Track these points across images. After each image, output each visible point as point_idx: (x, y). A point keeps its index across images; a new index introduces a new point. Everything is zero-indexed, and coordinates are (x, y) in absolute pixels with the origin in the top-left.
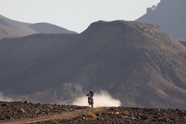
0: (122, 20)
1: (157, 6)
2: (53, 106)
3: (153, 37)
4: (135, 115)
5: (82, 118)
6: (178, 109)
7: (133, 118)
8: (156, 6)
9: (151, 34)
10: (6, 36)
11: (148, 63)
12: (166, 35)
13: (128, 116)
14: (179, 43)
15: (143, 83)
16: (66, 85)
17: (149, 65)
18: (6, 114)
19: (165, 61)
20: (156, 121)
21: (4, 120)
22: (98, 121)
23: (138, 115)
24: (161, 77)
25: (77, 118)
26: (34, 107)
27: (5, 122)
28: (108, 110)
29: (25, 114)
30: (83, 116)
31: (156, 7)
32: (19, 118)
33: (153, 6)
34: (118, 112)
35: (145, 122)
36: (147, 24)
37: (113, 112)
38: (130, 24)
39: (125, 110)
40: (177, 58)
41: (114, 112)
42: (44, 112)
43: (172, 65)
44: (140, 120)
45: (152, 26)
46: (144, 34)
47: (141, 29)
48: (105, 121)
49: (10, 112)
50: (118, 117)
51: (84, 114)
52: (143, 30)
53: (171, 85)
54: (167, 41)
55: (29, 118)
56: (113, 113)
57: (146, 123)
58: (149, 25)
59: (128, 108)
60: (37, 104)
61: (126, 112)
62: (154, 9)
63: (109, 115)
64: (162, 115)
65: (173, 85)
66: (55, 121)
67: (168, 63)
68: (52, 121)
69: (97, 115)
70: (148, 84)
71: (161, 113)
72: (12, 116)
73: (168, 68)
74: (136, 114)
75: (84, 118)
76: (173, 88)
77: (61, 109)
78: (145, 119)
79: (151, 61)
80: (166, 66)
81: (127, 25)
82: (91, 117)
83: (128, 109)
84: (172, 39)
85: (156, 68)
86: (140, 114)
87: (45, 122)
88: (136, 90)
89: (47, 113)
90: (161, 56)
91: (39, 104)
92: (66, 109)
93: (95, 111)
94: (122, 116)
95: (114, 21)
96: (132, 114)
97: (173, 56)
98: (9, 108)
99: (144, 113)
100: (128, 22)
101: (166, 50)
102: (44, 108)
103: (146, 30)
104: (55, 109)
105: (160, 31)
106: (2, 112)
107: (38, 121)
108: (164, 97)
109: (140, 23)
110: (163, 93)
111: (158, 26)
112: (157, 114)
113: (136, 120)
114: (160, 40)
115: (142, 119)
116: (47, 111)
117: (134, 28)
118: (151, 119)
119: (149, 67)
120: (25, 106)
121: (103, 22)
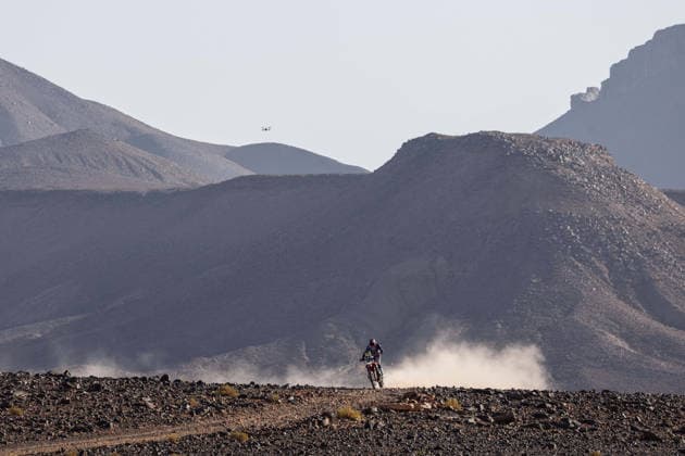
0: (495, 132)
1: (602, 88)
2: (240, 389)
3: (586, 180)
4: (479, 411)
5: (320, 423)
6: (607, 391)
7: (472, 420)
8: (597, 89)
9: (580, 171)
10: (157, 185)
11: (574, 256)
12: (626, 172)
13: (459, 413)
14: (665, 196)
15: (561, 314)
17: (576, 263)
18: (100, 413)
19: (623, 250)
20: (539, 428)
21: (92, 431)
22: (367, 430)
24: (614, 297)
25: (306, 422)
26: (184, 391)
27: (92, 437)
28: (399, 397)
29: (155, 412)
30: (326, 415)
31: (597, 93)
32: (136, 426)
33: (590, 90)
34: (427, 404)
35: (506, 429)
36: (570, 143)
37: (414, 402)
38: (517, 143)
39: (451, 396)
40: (659, 240)
41: (416, 402)
42: (209, 408)
43: (645, 261)
44: (492, 426)
45: (583, 147)
46: (559, 170)
47: (551, 156)
48: (389, 431)
49: (112, 409)
50: (430, 417)
51: (329, 409)
52: (558, 157)
53: (641, 318)
54: (627, 190)
55: (165, 426)
56: (412, 405)
57: (510, 432)
58: (574, 145)
59: (463, 391)
60: (192, 384)
61: (454, 403)
62: (592, 98)
63: (401, 411)
64: (558, 408)
65: (649, 320)
66: (239, 434)
67: (632, 255)
68: (229, 434)
69: (367, 412)
70: (576, 317)
71: (556, 404)
72: (115, 421)
73: (632, 268)
74: (482, 406)
75: (327, 421)
76: (648, 327)
77: (262, 398)
78: (507, 423)
79: (583, 251)
80: (625, 264)
81: (510, 145)
82: (348, 418)
83: (461, 395)
84: (641, 182)
85: (598, 272)
86: (493, 409)
87: (210, 436)
89: (219, 411)
90: (613, 236)
91: (200, 383)
92: (277, 396)
93: (360, 401)
94: (438, 415)
95: (469, 135)
96: (471, 409)
97: (648, 234)
98: (108, 397)
99: (507, 403)
100: (513, 138)
101: (626, 216)
102: (213, 395)
103: (567, 159)
104: (244, 397)
105: (607, 161)
106: (89, 409)
107: (190, 433)
108: (622, 354)
109: (547, 140)
110: (620, 343)
111: (601, 148)
112: (543, 406)
113: (479, 425)
114: (609, 187)
115: (497, 421)
116: (220, 404)
117: (532, 154)
118: (524, 423)
119: (577, 266)
120: (158, 389)
121: (439, 138)
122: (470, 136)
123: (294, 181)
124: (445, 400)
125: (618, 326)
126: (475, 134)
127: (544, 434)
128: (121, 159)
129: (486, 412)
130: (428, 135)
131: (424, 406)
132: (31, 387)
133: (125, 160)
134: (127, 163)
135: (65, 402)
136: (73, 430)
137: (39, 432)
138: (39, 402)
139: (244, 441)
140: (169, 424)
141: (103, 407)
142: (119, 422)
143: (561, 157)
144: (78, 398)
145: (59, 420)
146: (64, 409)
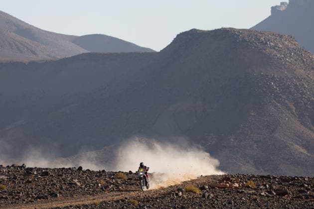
0: (230, 28)
1: (289, 3)
2: (127, 175)
4: (266, 188)
5: (177, 194)
7: (263, 194)
8: (286, 3)
9: (279, 51)
11: (275, 100)
12: (306, 52)
13: (255, 189)
15: (267, 133)
17: (277, 104)
18: (50, 188)
19: (304, 96)
20: (302, 198)
21: (47, 198)
22: (204, 199)
23: (271, 187)
24: (298, 123)
25: (170, 193)
26: (96, 176)
27: (48, 202)
28: (219, 180)
29: (81, 188)
30: (179, 190)
31: (286, 5)
32: (72, 196)
33: (282, 3)
34: (237, 183)
35: (283, 199)
36: (273, 35)
37: (228, 183)
38: (243, 35)
39: (248, 180)
41: (230, 183)
42: (112, 186)
44: (275, 197)
45: (281, 37)
46: (267, 50)
47: (262, 42)
48: (217, 200)
49: (56, 186)
50: (238, 192)
51: (180, 187)
52: (266, 43)
54: (306, 62)
55: (88, 196)
56: (228, 185)
57: (286, 201)
58: (276, 36)
59: (254, 177)
60: (99, 172)
61: (251, 184)
62: (283, 8)
63: (222, 188)
66: (132, 200)
67: (309, 100)
68: (126, 200)
69: (202, 188)
70: (276, 135)
71: (310, 184)
72: (60, 193)
73: (309, 107)
74: (267, 186)
75: (180, 194)
78: (284, 195)
79: (281, 97)
80: (306, 104)
81: (239, 35)
82: (192, 192)
83: (254, 179)
85: (289, 109)
86: (274, 187)
87: (115, 202)
88: (256, 145)
89: (117, 187)
90: (298, 88)
91: (104, 171)
93: (197, 183)
94: (243, 190)
96: (261, 187)
98: (53, 179)
99: (282, 184)
100: (241, 32)
101: (306, 77)
102: (113, 178)
103: (272, 44)
104: (130, 179)
105: (295, 45)
106: (43, 186)
107: (104, 200)
108: (303, 156)
109: (260, 33)
110: (302, 150)
111: (291, 37)
112: (301, 186)
113: (267, 196)
114: (295, 60)
115: (277, 194)
116: (118, 183)
117: (252, 41)
118: (293, 195)
119: (277, 106)
120: (81, 174)
121: (198, 32)
122: (216, 31)
124: (246, 182)
125: (300, 141)
126: (218, 29)
127: (306, 202)
129: (270, 189)
130: (192, 30)
131: (235, 186)
132: (8, 173)
133: (15, 43)
134: (16, 45)
135: (29, 182)
136: (37, 198)
137: (18, 199)
138: (14, 182)
139: (136, 205)
140: (90, 194)
141: (52, 185)
142: (62, 193)
143: (268, 43)
144: (36, 180)
145: (28, 192)
146: (29, 186)
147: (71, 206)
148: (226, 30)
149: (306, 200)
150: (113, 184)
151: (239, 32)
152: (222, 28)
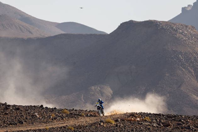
0: (154, 20)
1: (193, 5)
2: (70, 111)
4: (157, 122)
5: (100, 124)
7: (154, 125)
8: (191, 5)
9: (185, 36)
10: (31, 36)
11: (181, 66)
13: (150, 122)
15: (176, 87)
16: (93, 88)
18: (19, 118)
20: (179, 129)
21: (17, 125)
22: (117, 127)
23: (160, 121)
24: (196, 82)
25: (95, 124)
26: (50, 111)
27: (17, 127)
28: (128, 116)
29: (39, 118)
30: (101, 121)
31: (191, 7)
32: (32, 123)
33: (189, 6)
35: (167, 129)
36: (181, 25)
37: (133, 118)
38: (162, 24)
39: (147, 116)
44: (162, 127)
45: (186, 26)
46: (177, 35)
47: (174, 29)
48: (125, 128)
49: (24, 117)
50: (139, 123)
51: (102, 119)
55: (43, 124)
56: (133, 119)
57: (169, 130)
58: (183, 26)
59: (150, 114)
60: (52, 109)
61: (148, 119)
62: (189, 9)
63: (129, 121)
64: (186, 122)
66: (70, 127)
68: (67, 127)
69: (116, 121)
70: (182, 89)
71: (185, 120)
72: (25, 121)
74: (158, 120)
75: (102, 124)
77: (78, 114)
78: (168, 126)
79: (185, 65)
81: (160, 25)
82: (109, 123)
83: (150, 116)
85: (190, 72)
86: (162, 121)
87: (60, 128)
88: (168, 95)
89: (62, 119)
90: (196, 59)
91: (55, 108)
92: (83, 114)
93: (114, 117)
94: (142, 123)
96: (154, 121)
98: (22, 112)
99: (167, 119)
100: (161, 23)
102: (60, 113)
103: (180, 31)
104: (71, 114)
105: (195, 32)
106: (15, 117)
107: (53, 127)
109: (173, 24)
111: (193, 27)
112: (180, 121)
113: (157, 127)
114: (195, 42)
115: (164, 126)
116: (63, 116)
117: (167, 29)
118: (174, 127)
119: (183, 70)
120: (40, 110)
121: (134, 22)
123: (80, 36)
124: (145, 117)
125: (197, 92)
126: (147, 21)
128: (17, 26)
130: (130, 21)
131: (137, 120)
133: (19, 26)
134: (20, 28)
135: (6, 114)
136: (10, 124)
139: (72, 130)
140: (44, 123)
141: (20, 116)
142: (26, 122)
143: (178, 30)
144: (11, 112)
145: (5, 120)
146: (6, 116)
147: (30, 130)
148: (152, 22)
149: (182, 130)
150: (60, 117)
151: (160, 23)
152: (149, 20)
